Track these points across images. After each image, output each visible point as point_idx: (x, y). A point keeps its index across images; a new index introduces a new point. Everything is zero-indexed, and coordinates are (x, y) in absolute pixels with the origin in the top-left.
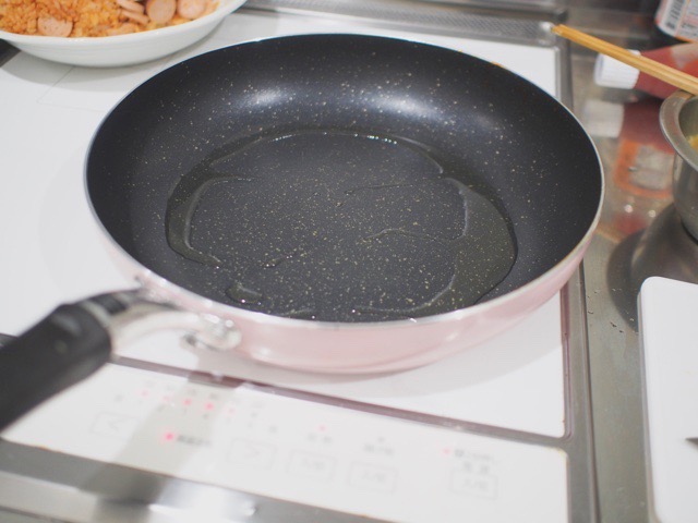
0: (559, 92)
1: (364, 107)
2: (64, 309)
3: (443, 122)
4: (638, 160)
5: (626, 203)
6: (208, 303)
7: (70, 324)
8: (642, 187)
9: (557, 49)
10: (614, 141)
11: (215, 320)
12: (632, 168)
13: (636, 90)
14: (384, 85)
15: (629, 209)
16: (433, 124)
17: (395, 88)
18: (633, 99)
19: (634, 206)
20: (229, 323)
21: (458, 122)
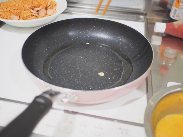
0: (145, 34)
2: (37, 97)
4: (166, 51)
5: (163, 62)
8: (167, 58)
9: (144, 23)
10: (160, 46)
12: (164, 53)
13: (165, 33)
15: (164, 63)
18: (164, 35)
19: (165, 63)
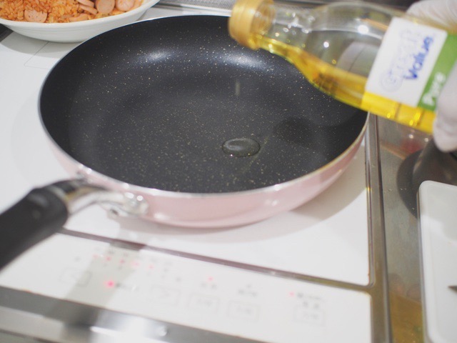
1: (214, 62)
3: (266, 70)
5: (409, 133)
6: (126, 186)
7: (41, 200)
11: (131, 196)
14: (227, 48)
15: (411, 136)
16: (259, 71)
17: (234, 49)
20: (140, 198)
21: (275, 69)
